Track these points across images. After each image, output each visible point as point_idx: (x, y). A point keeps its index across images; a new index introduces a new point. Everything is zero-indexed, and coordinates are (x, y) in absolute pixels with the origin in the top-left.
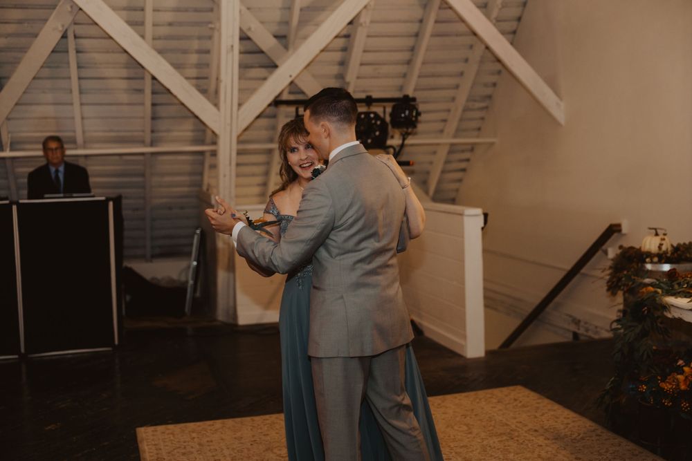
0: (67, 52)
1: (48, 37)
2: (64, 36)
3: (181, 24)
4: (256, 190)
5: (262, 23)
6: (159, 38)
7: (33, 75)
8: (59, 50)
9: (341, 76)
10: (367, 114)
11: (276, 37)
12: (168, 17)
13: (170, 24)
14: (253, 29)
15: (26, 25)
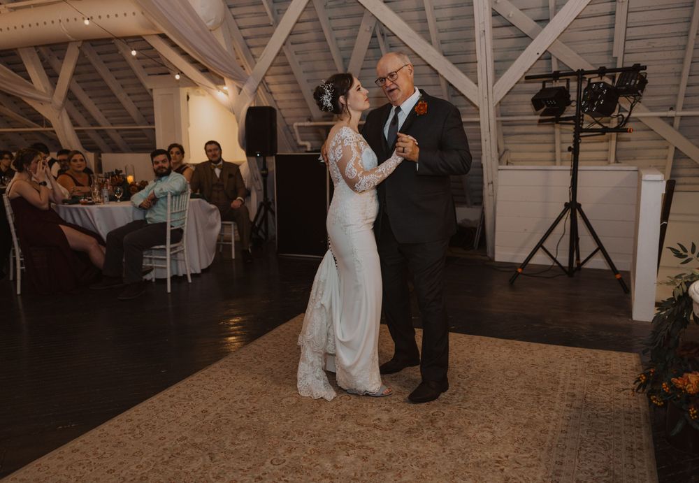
0: (379, 48)
1: (364, 38)
2: (374, 36)
3: (459, 17)
4: (549, 156)
5: (521, 10)
6: (446, 31)
7: (360, 67)
8: (373, 46)
9: (610, 52)
10: (598, 84)
11: (536, 21)
12: (447, 13)
13: (452, 19)
14: (511, 16)
15: (354, 29)
